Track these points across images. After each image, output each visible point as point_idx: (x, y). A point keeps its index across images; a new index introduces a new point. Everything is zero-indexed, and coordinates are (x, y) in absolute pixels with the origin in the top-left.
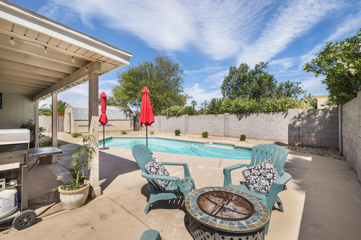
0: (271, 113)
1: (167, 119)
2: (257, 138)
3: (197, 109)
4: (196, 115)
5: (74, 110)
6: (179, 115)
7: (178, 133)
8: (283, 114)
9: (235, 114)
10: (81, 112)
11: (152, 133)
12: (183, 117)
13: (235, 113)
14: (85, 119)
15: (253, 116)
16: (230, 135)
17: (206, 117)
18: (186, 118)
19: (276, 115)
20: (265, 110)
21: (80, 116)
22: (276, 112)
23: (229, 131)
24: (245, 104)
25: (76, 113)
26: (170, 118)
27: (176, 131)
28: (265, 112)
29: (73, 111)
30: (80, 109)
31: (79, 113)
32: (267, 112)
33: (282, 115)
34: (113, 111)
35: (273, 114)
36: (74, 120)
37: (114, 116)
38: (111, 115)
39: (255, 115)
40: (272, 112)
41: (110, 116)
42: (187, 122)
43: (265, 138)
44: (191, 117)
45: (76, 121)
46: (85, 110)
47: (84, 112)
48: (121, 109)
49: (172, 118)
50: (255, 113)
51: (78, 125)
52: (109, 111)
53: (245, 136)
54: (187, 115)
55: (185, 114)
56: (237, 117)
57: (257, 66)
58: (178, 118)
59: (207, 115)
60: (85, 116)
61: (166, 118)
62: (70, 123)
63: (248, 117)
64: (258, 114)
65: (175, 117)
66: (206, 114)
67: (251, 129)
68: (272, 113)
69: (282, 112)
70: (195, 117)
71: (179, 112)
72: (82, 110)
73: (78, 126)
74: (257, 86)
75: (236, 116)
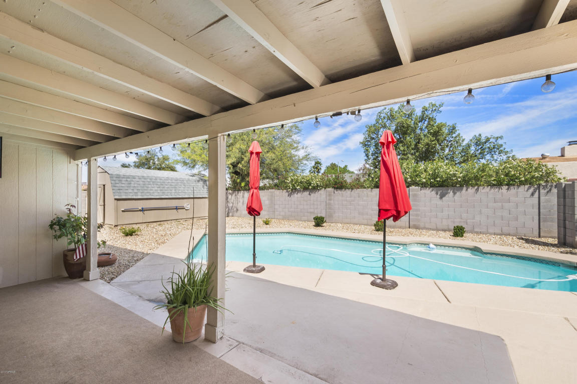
0: (505, 187)
1: (290, 195)
2: (476, 230)
3: (348, 178)
4: (350, 190)
5: (115, 179)
6: (316, 188)
7: (319, 222)
8: (528, 189)
9: (431, 189)
10: (127, 182)
11: (267, 223)
12: (322, 194)
13: (431, 187)
14: (134, 197)
15: (468, 193)
16: (422, 225)
17: (370, 193)
18: (330, 195)
19: (513, 190)
20: (494, 182)
21: (127, 191)
22: (514, 185)
23: (420, 218)
24: (456, 171)
25: (118, 185)
26: (295, 195)
27: (314, 218)
28: (493, 186)
29: (113, 182)
30: (126, 177)
31: (123, 185)
32: (496, 185)
33: (527, 191)
34: (185, 182)
35: (508, 189)
36: (115, 199)
37: (186, 191)
38: (182, 189)
39: (471, 190)
40: (507, 185)
41: (180, 191)
42: (332, 202)
43: (491, 231)
44: (339, 192)
45: (118, 202)
46: (134, 180)
47: (133, 182)
48: (198, 179)
49: (299, 194)
50: (471, 187)
51: (123, 209)
52: (178, 181)
53: (464, 228)
54: (330, 189)
55: (326, 186)
56: (437, 194)
57: (425, 109)
58: (312, 195)
59: (374, 189)
60: (135, 191)
61: (287, 194)
62: (104, 205)
63: (458, 193)
64: (477, 190)
65: (306, 193)
66: (372, 188)
67: (464, 215)
68: (507, 187)
69: (527, 186)
70: (348, 192)
71: (314, 183)
72: (128, 179)
73: (123, 211)
74: (433, 141)
75: (434, 193)
